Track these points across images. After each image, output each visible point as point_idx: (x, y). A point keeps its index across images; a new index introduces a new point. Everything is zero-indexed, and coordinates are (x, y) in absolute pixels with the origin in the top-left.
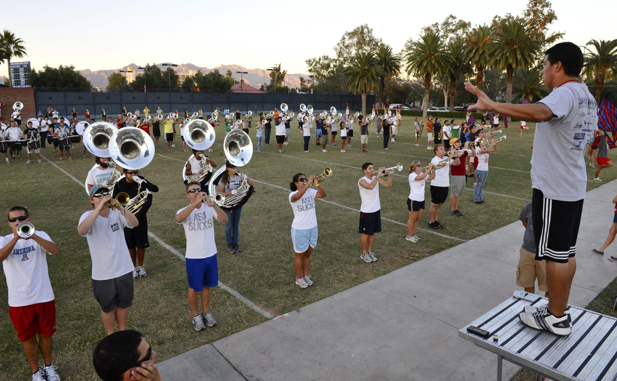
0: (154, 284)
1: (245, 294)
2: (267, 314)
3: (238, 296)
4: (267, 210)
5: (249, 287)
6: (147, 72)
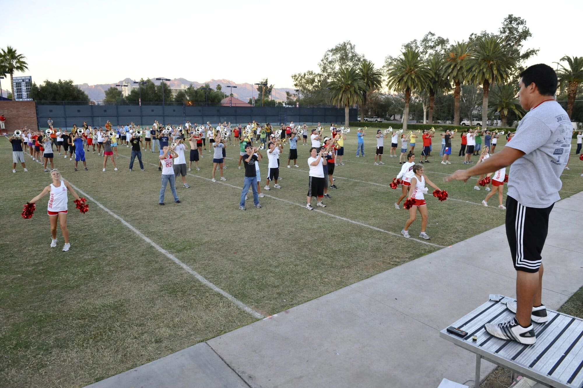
0: (151, 286)
1: (237, 296)
2: (258, 315)
3: (230, 297)
5: (240, 289)
6: (141, 86)
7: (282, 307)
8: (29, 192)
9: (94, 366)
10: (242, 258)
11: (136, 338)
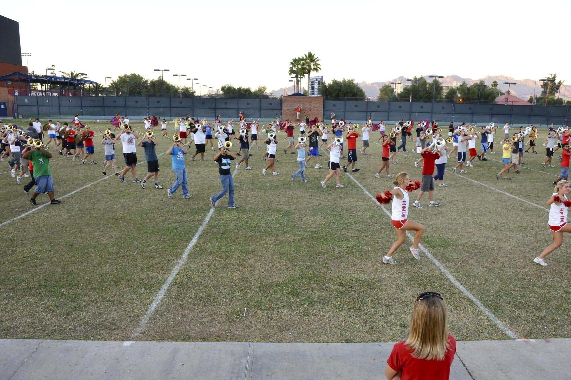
0: (402, 273)
1: (489, 306)
2: (510, 333)
3: (481, 306)
4: (523, 228)
5: (494, 300)
6: (414, 83)
7: (542, 333)
8: (312, 172)
9: (345, 329)
11: (383, 316)
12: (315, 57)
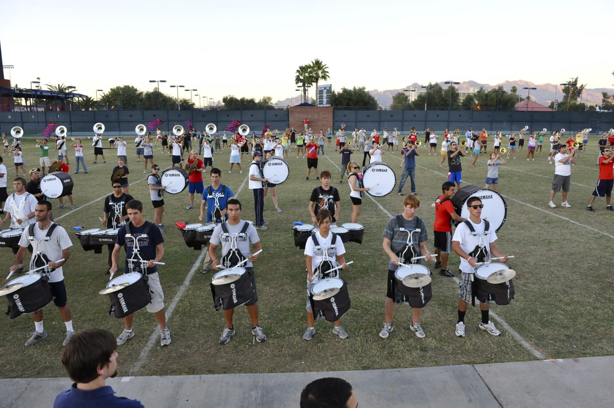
1: (514, 326)
2: (537, 353)
3: (506, 326)
4: (547, 241)
5: (519, 319)
6: (429, 90)
7: (570, 352)
9: (362, 355)
10: (524, 285)
12: (323, 64)
